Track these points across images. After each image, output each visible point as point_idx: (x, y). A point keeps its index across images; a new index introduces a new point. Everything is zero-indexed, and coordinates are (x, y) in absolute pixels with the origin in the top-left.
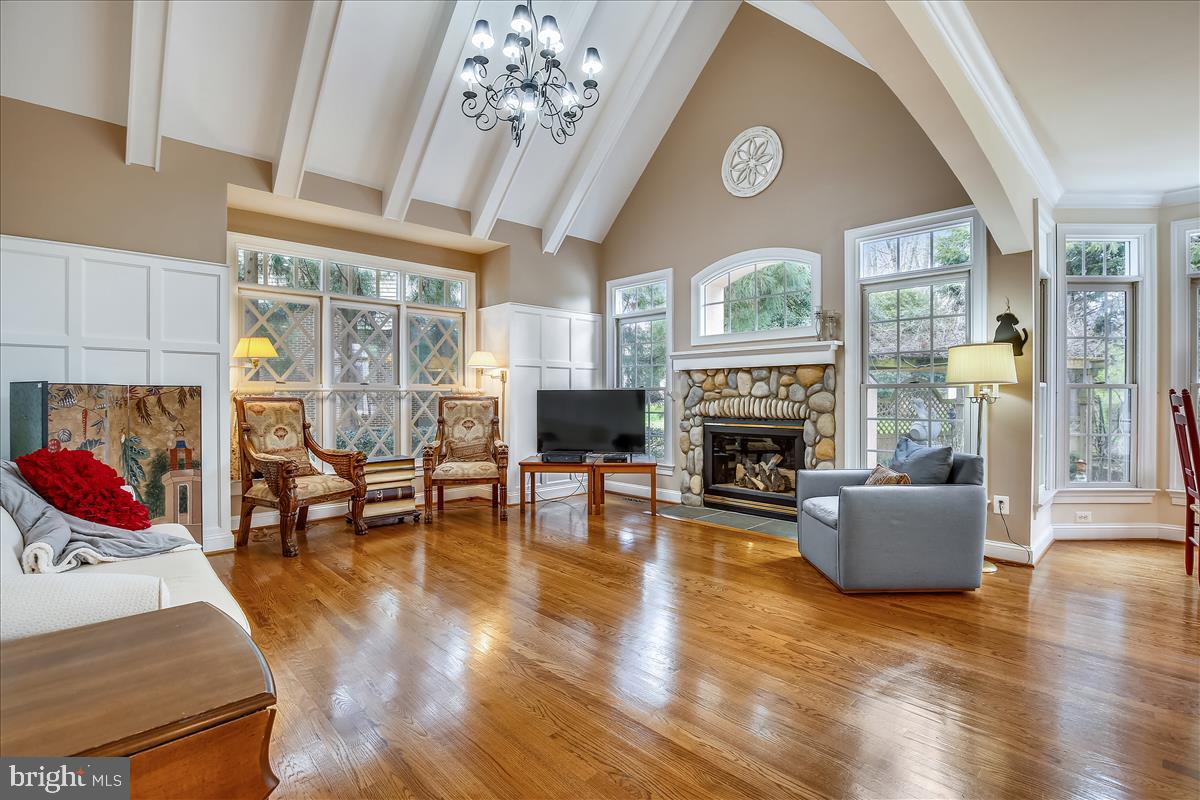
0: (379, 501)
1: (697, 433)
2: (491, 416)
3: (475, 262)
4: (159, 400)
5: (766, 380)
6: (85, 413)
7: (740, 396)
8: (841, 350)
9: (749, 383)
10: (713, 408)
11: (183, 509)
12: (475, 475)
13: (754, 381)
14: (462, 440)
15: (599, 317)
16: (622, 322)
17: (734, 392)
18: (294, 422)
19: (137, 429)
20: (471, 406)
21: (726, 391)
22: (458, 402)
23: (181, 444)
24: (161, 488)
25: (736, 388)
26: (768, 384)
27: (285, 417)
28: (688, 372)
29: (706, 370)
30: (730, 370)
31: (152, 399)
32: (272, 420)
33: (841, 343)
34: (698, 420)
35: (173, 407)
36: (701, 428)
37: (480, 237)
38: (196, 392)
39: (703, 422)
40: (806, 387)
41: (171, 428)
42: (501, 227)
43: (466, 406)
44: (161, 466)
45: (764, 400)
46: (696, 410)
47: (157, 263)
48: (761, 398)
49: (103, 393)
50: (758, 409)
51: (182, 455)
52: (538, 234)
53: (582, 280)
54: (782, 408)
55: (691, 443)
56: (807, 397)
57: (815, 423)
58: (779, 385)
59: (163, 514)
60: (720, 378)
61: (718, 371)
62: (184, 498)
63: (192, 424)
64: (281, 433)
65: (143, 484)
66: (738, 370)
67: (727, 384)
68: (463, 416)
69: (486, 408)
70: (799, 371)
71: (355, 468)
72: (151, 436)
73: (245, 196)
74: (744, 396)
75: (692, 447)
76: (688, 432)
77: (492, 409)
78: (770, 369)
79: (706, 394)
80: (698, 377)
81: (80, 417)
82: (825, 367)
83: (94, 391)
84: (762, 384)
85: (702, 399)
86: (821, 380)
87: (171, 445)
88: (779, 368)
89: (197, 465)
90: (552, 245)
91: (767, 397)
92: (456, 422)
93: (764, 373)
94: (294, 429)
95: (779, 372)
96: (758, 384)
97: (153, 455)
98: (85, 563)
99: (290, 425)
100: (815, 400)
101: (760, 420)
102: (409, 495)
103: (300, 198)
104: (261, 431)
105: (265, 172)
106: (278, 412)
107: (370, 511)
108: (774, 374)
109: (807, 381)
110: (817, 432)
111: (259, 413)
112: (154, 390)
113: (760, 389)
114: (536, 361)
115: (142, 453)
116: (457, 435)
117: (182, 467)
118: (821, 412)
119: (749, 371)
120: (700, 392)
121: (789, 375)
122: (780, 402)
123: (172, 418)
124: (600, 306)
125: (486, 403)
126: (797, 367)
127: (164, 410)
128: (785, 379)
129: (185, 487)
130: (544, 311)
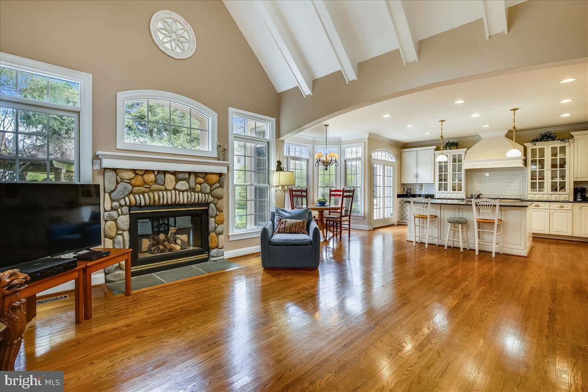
1: (124, 220)
5: (188, 180)
7: (166, 190)
9: (174, 182)
10: (142, 200)
13: (177, 180)
17: (162, 187)
21: (155, 186)
25: (164, 184)
26: (188, 183)
28: (116, 170)
29: (135, 170)
30: (159, 172)
33: (229, 163)
34: (125, 210)
36: (128, 216)
39: (130, 210)
40: (211, 185)
45: (185, 193)
48: (183, 191)
50: (183, 198)
54: (198, 197)
55: (119, 229)
56: (211, 191)
57: (215, 204)
58: (195, 183)
60: (151, 177)
61: (147, 171)
66: (165, 172)
67: (156, 182)
70: (209, 176)
74: (171, 191)
75: (121, 232)
76: (117, 220)
78: (190, 173)
79: (136, 188)
80: (126, 175)
82: (220, 175)
84: (184, 182)
85: (131, 193)
86: (218, 181)
88: (195, 173)
91: (186, 191)
93: (187, 176)
95: (195, 176)
96: (180, 182)
100: (216, 192)
101: (183, 205)
108: (192, 177)
109: (212, 182)
110: (217, 209)
113: (183, 185)
118: (218, 199)
119: (174, 173)
120: (130, 187)
121: (202, 178)
122: (196, 194)
126: (206, 173)
128: (200, 180)
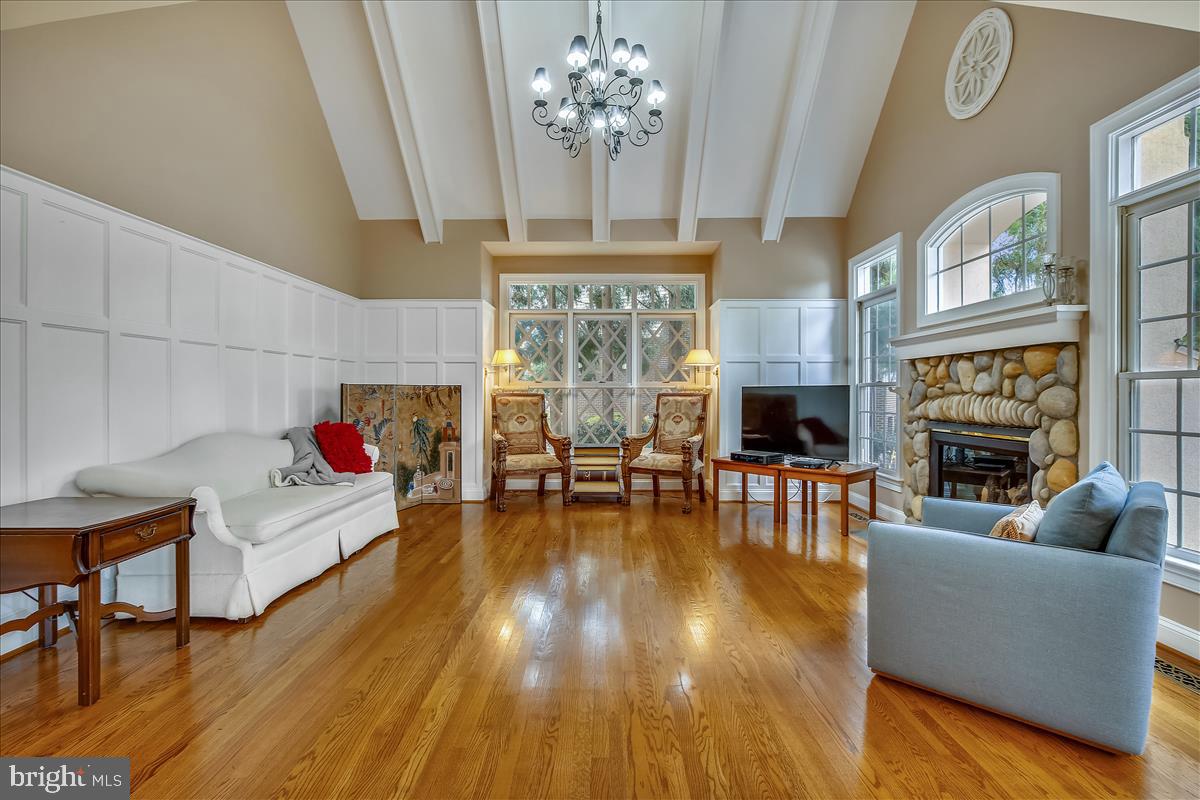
0: (587, 480)
1: (921, 438)
2: (698, 411)
3: (703, 263)
4: (438, 396)
5: (987, 369)
6: (383, 401)
7: (962, 393)
8: (1084, 321)
9: (971, 374)
10: (933, 409)
11: (451, 469)
12: (662, 466)
13: (976, 372)
14: (671, 433)
15: (841, 302)
16: (865, 305)
17: (955, 387)
18: (533, 413)
19: (426, 413)
20: (681, 402)
21: (949, 386)
22: (671, 398)
23: (449, 425)
24: (438, 453)
25: (959, 382)
26: (991, 375)
27: (525, 407)
28: (913, 362)
29: (928, 358)
30: (952, 356)
31: (434, 394)
32: (515, 410)
33: (1083, 308)
34: (921, 423)
35: (445, 400)
36: (926, 434)
37: (687, 240)
38: (458, 389)
39: (927, 426)
40: (1036, 379)
41: (443, 414)
42: (704, 226)
43: (677, 402)
44: (438, 439)
45: (987, 398)
46: (918, 411)
47: (440, 304)
48: (984, 395)
49: (393, 390)
50: (978, 411)
51: (450, 432)
52: (757, 224)
53: (819, 265)
54: (1005, 410)
55: (915, 455)
56: (1037, 394)
57: (1045, 434)
58: (1002, 377)
59: (439, 470)
60: (942, 368)
61: (940, 358)
62: (451, 461)
63: (456, 412)
64: (520, 420)
65: (429, 449)
66: (959, 357)
67: (949, 376)
68: (673, 411)
69: (693, 404)
70: (1026, 354)
71: (564, 450)
72: (434, 418)
73: (497, 247)
74: (965, 393)
75: (916, 458)
76: (912, 438)
77: (700, 405)
78: (994, 353)
79: (930, 389)
80: (921, 368)
81: (380, 404)
82: (1060, 346)
83: (388, 389)
84: (984, 375)
85: (924, 397)
86: (1053, 368)
87: (444, 425)
88: (1003, 351)
89: (458, 439)
90: (772, 232)
91: (989, 394)
92: (667, 417)
93: (987, 359)
94: (532, 417)
95: (1004, 357)
96: (981, 375)
97: (434, 431)
98: (296, 484)
99: (529, 414)
100: (1045, 398)
102: (612, 479)
103: (529, 240)
104: (505, 418)
105: (501, 227)
106: (520, 405)
107: (579, 487)
108: (998, 361)
109: (1035, 370)
110: (1049, 450)
111: (505, 404)
112: (435, 388)
113: (984, 382)
114: (753, 356)
115: (428, 429)
116: (667, 429)
117: (450, 440)
118: (1055, 418)
119: (970, 357)
120: (923, 387)
121: (1016, 361)
122: (1005, 401)
123: (445, 407)
124: (841, 289)
125: (694, 399)
126: (1024, 349)
127: (440, 401)
128: (1010, 367)
129: (451, 454)
130: (763, 304)
